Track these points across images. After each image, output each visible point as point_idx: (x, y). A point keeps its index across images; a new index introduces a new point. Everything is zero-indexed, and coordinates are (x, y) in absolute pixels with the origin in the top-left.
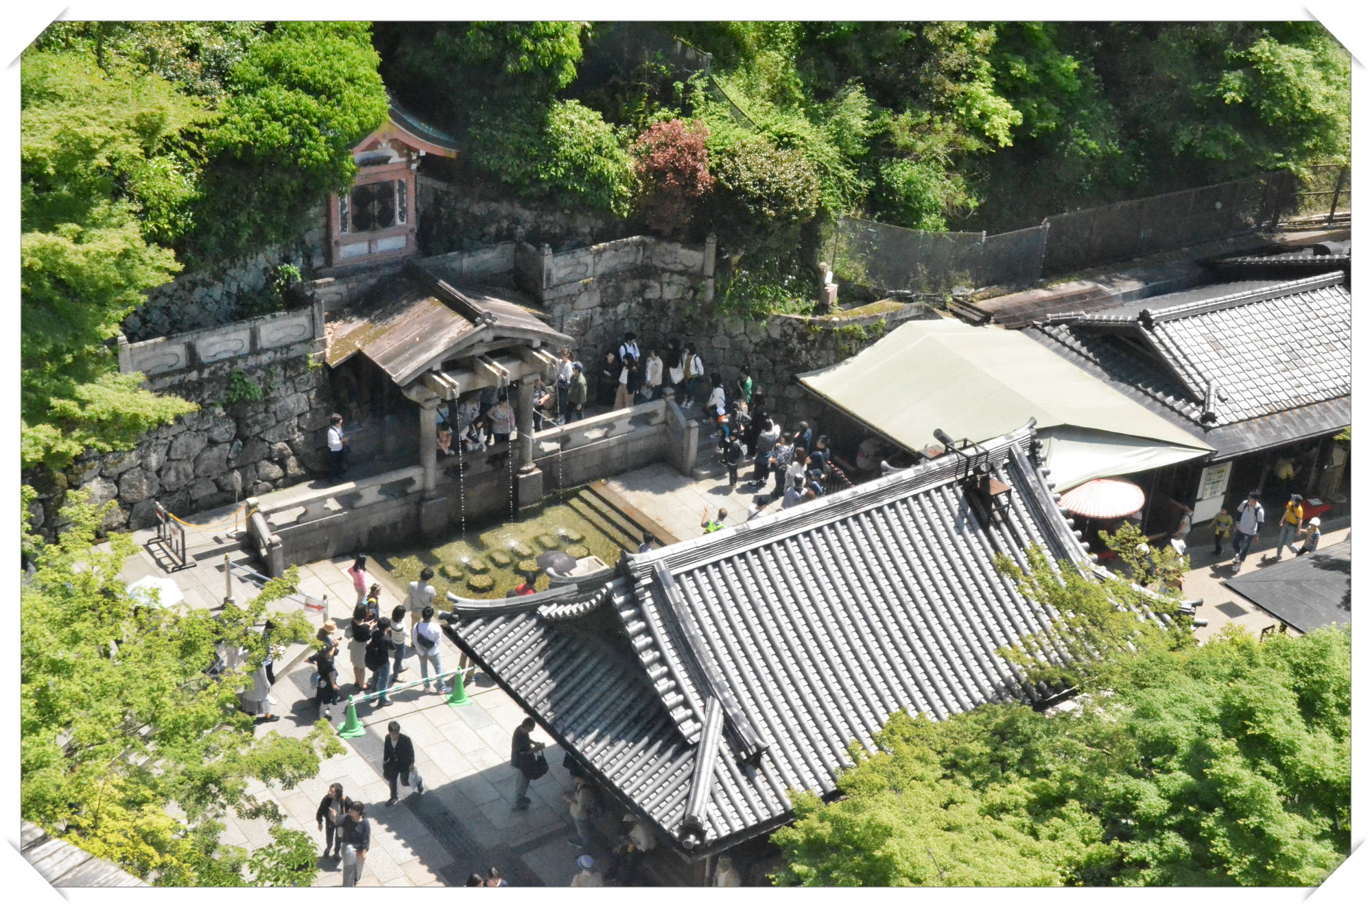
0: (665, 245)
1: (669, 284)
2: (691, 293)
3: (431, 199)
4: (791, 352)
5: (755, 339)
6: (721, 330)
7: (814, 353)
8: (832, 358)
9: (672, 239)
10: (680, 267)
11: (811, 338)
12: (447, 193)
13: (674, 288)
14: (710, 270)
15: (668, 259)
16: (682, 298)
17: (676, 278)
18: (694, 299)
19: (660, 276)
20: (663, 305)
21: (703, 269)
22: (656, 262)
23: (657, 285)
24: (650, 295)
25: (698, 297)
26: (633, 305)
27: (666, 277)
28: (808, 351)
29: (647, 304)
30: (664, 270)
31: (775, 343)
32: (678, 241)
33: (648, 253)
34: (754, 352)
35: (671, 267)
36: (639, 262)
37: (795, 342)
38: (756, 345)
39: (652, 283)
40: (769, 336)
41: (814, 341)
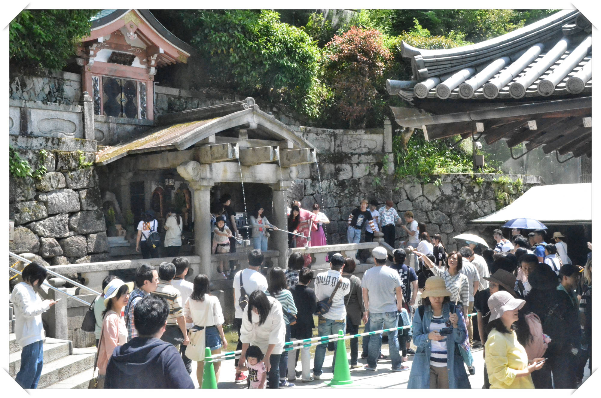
0: (351, 132)
1: (358, 164)
2: (377, 168)
3: (165, 106)
4: (462, 204)
5: (432, 198)
6: (404, 197)
7: (480, 202)
8: (494, 206)
9: (356, 127)
10: (365, 150)
11: (476, 190)
12: (179, 98)
13: (363, 166)
14: (389, 147)
15: (355, 145)
16: (370, 174)
17: (364, 158)
18: (379, 174)
19: (350, 158)
20: (355, 182)
21: (383, 148)
22: (345, 149)
23: (348, 167)
24: (344, 176)
25: (382, 171)
26: (332, 184)
27: (355, 159)
28: (475, 202)
29: (342, 184)
30: (353, 154)
31: (449, 199)
32: (361, 128)
33: (338, 142)
34: (434, 209)
35: (358, 151)
36: (332, 150)
37: (464, 195)
38: (433, 203)
39: (344, 166)
40: (443, 194)
41: (479, 192)
